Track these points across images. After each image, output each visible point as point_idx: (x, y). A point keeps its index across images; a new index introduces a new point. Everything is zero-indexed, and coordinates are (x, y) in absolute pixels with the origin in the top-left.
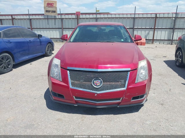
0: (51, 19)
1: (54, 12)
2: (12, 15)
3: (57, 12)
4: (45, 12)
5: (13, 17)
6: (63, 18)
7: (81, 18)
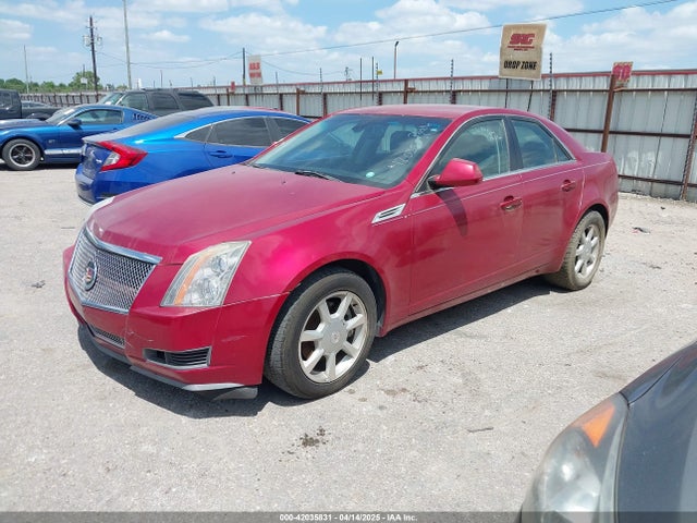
0: (517, 94)
1: (532, 65)
2: (406, 81)
3: (540, 67)
4: (501, 69)
5: (410, 85)
6: (562, 88)
7: (632, 91)
